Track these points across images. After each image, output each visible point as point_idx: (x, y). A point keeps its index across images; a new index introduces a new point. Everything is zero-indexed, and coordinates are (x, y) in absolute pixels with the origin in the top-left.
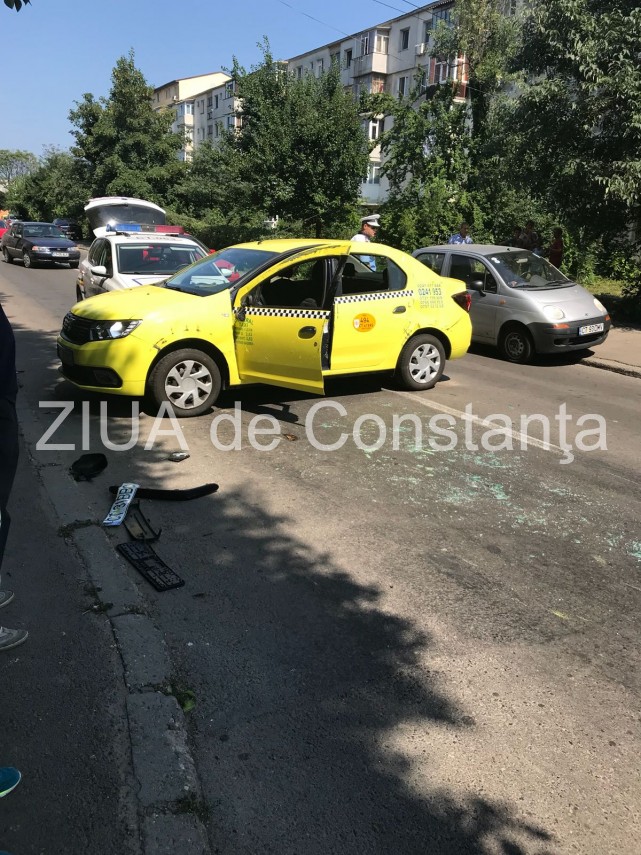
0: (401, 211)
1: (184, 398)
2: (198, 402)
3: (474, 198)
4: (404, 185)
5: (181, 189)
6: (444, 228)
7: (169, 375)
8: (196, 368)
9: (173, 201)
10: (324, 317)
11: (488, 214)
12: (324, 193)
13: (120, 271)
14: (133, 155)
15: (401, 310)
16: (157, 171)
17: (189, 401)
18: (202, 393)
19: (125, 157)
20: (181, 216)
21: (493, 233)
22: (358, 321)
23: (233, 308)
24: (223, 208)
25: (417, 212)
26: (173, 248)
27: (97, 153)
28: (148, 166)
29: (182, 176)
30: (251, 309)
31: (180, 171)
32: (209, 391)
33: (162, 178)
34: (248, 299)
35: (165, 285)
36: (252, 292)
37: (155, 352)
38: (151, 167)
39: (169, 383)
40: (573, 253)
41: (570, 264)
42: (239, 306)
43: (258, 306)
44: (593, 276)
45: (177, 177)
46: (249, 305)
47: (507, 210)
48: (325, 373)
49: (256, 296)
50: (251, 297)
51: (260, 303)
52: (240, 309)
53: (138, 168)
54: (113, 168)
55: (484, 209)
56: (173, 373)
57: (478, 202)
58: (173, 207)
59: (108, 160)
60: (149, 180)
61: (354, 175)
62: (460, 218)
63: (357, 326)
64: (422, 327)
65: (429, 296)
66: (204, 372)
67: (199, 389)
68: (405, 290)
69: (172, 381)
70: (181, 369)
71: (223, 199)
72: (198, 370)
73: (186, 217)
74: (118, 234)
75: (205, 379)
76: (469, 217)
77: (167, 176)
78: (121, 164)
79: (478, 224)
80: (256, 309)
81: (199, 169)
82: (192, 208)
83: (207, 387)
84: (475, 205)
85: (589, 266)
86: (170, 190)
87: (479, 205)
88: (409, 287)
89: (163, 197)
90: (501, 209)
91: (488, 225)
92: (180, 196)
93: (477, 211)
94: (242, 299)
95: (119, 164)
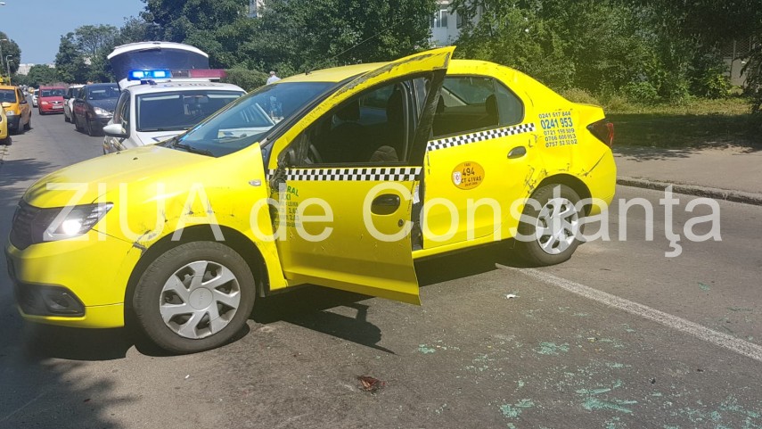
0: (474, 47)
1: (193, 321)
2: (218, 324)
3: (552, 26)
4: (476, 20)
5: (251, 46)
6: (522, 59)
7: (165, 288)
8: (212, 270)
9: (244, 58)
10: (412, 177)
11: (568, 42)
12: (394, 34)
13: (138, 130)
14: (201, 15)
15: (518, 152)
16: (227, 29)
17: (204, 324)
18: (224, 309)
19: (193, 18)
20: (251, 72)
21: (574, 60)
22: (459, 174)
23: (267, 171)
24: (294, 61)
25: (491, 46)
26: (210, 96)
27: (166, 17)
28: (217, 25)
29: (252, 32)
30: (294, 171)
31: (248, 27)
32: (236, 305)
33: (231, 36)
34: (288, 155)
35: (176, 144)
36: (294, 144)
37: (137, 254)
38: (220, 25)
39: (165, 301)
40: (662, 74)
41: (659, 86)
42: (275, 167)
43: (306, 166)
44: (688, 96)
45: (246, 34)
46: (290, 166)
47: (587, 36)
48: (416, 254)
49: (301, 150)
50: (292, 152)
51: (308, 161)
52: (276, 172)
53: (206, 28)
54: (181, 29)
55: (563, 37)
56: (173, 283)
57: (556, 29)
58: (245, 63)
59: (174, 23)
60: (219, 39)
61: (424, 13)
62: (538, 48)
63: (458, 183)
64: (550, 174)
65: (556, 129)
66: (225, 275)
67: (218, 303)
68: (523, 124)
69: (172, 297)
70: (187, 276)
71: (294, 53)
72: (214, 275)
73: (257, 72)
74: (143, 83)
75: (227, 287)
76: (547, 46)
77: (236, 33)
78: (189, 25)
79: (558, 52)
80: (302, 171)
81: (269, 24)
82: (262, 63)
83: (233, 298)
84: (553, 33)
85: (684, 86)
86: (240, 47)
87: (557, 33)
88: (527, 120)
89: (234, 54)
90: (580, 35)
91: (568, 52)
92: (250, 52)
93: (556, 39)
94: (280, 157)
95: (188, 25)
